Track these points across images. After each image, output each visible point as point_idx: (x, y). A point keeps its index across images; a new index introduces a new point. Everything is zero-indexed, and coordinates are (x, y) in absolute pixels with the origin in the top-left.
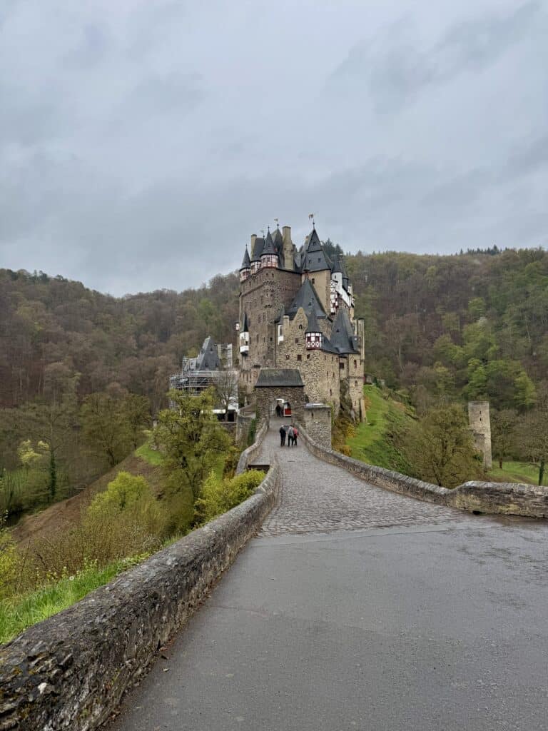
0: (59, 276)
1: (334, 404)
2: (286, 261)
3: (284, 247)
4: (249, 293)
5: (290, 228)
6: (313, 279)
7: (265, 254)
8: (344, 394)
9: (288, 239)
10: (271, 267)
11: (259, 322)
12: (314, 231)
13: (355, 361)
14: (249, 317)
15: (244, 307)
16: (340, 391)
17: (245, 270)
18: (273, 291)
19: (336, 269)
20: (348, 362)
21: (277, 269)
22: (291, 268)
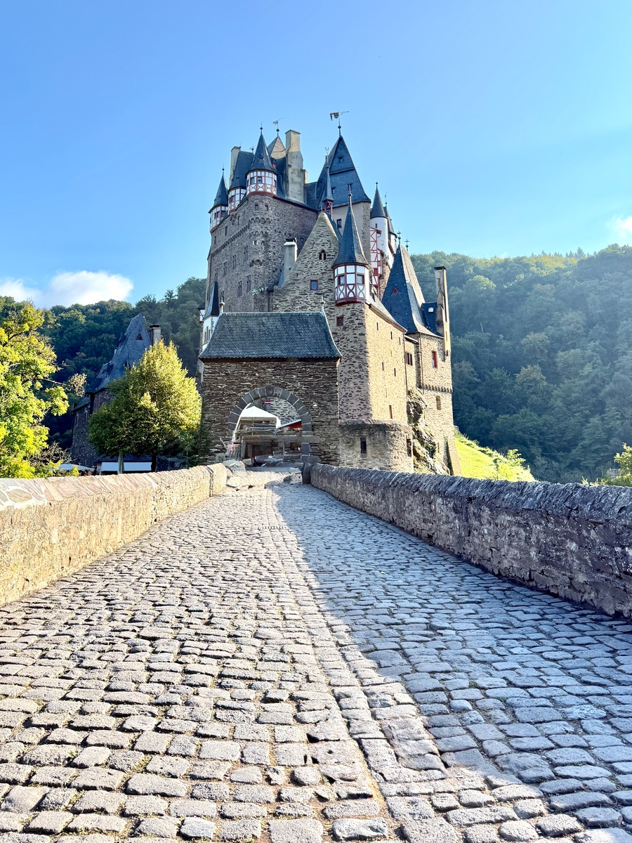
2: (291, 187)
4: (224, 246)
5: (299, 134)
7: (253, 171)
9: (294, 151)
10: (264, 194)
11: (240, 295)
12: (341, 139)
13: (434, 353)
14: (221, 289)
15: (214, 272)
17: (219, 209)
18: (266, 235)
19: (377, 213)
20: (419, 354)
21: (274, 197)
22: (299, 199)
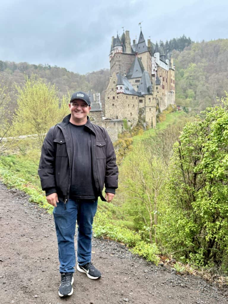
0: (56, 66)
1: (133, 119)
2: (127, 49)
3: (126, 41)
5: (129, 31)
6: (141, 57)
7: (116, 46)
8: (141, 115)
9: (128, 37)
10: (119, 53)
12: (141, 33)
13: (150, 99)
16: (139, 113)
18: (120, 65)
19: (156, 51)
20: (145, 99)
21: (122, 53)
22: (130, 52)
